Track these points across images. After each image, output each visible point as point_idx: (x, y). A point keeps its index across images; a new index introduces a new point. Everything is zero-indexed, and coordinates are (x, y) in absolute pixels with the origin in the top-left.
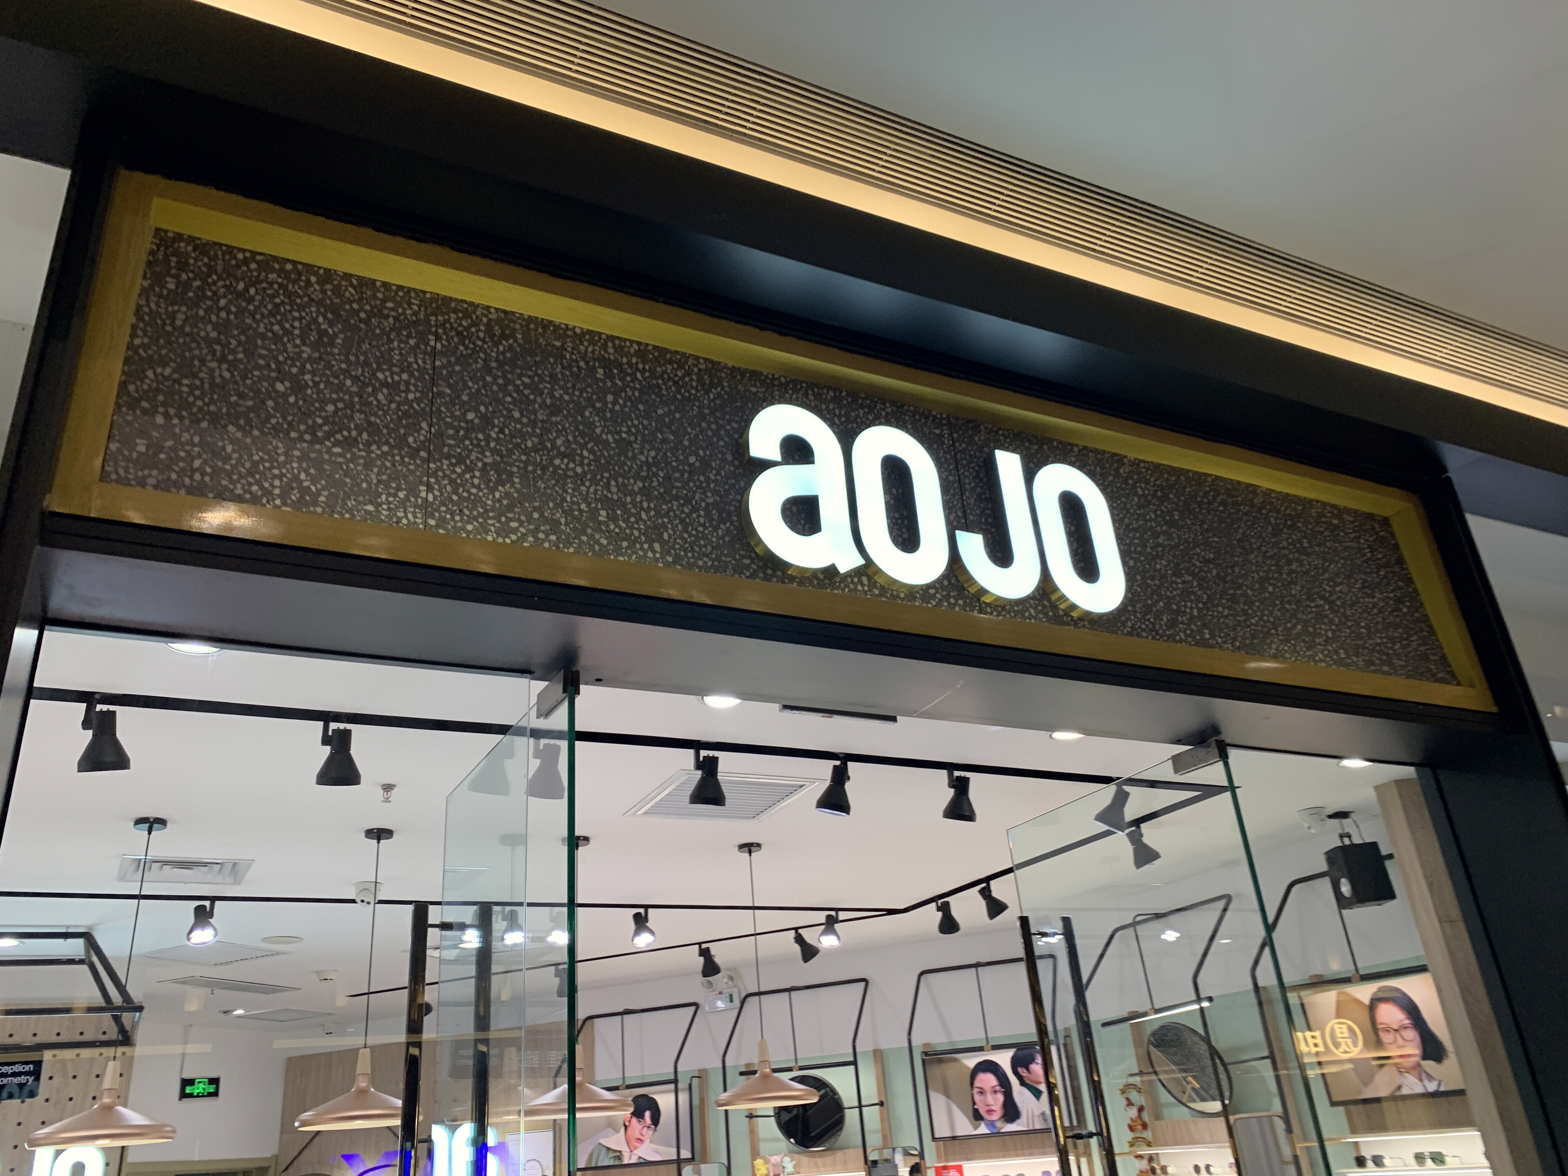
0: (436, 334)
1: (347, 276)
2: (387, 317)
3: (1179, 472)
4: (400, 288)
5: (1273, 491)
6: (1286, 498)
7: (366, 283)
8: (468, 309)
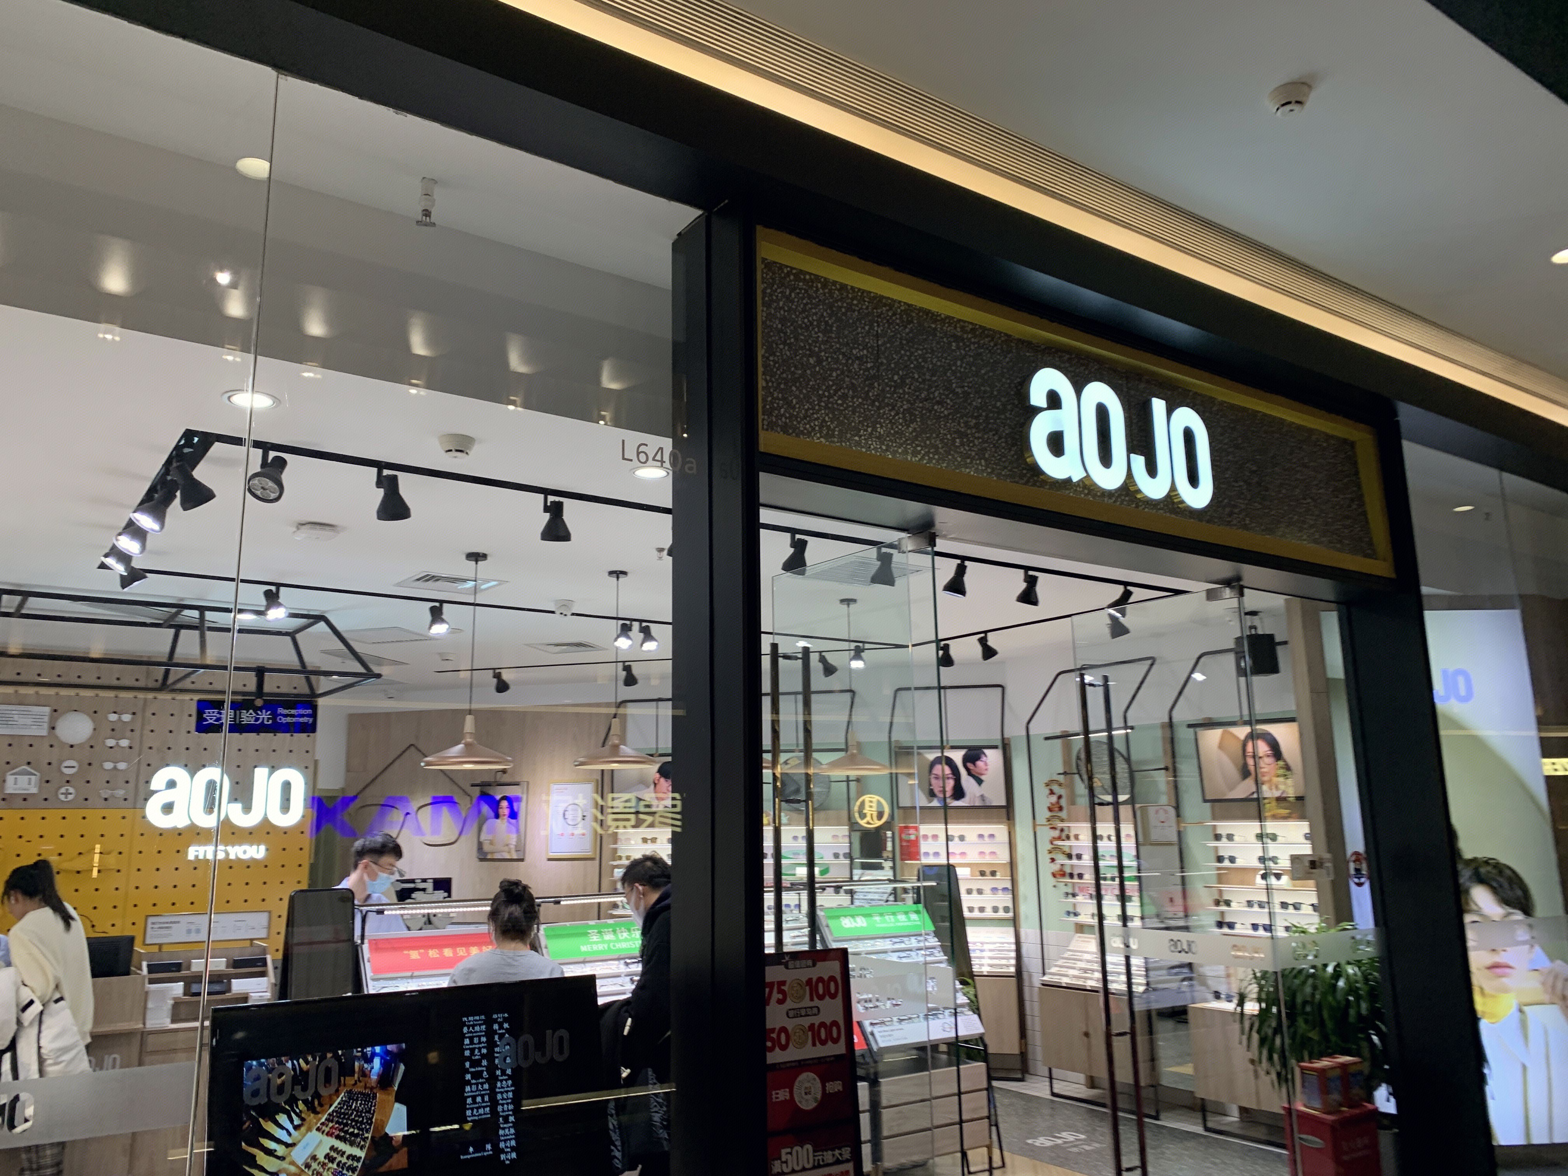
0: (877, 322)
1: (835, 283)
2: (854, 311)
3: (1245, 409)
4: (859, 290)
5: (1293, 423)
6: (1299, 428)
7: (843, 287)
8: (891, 304)
